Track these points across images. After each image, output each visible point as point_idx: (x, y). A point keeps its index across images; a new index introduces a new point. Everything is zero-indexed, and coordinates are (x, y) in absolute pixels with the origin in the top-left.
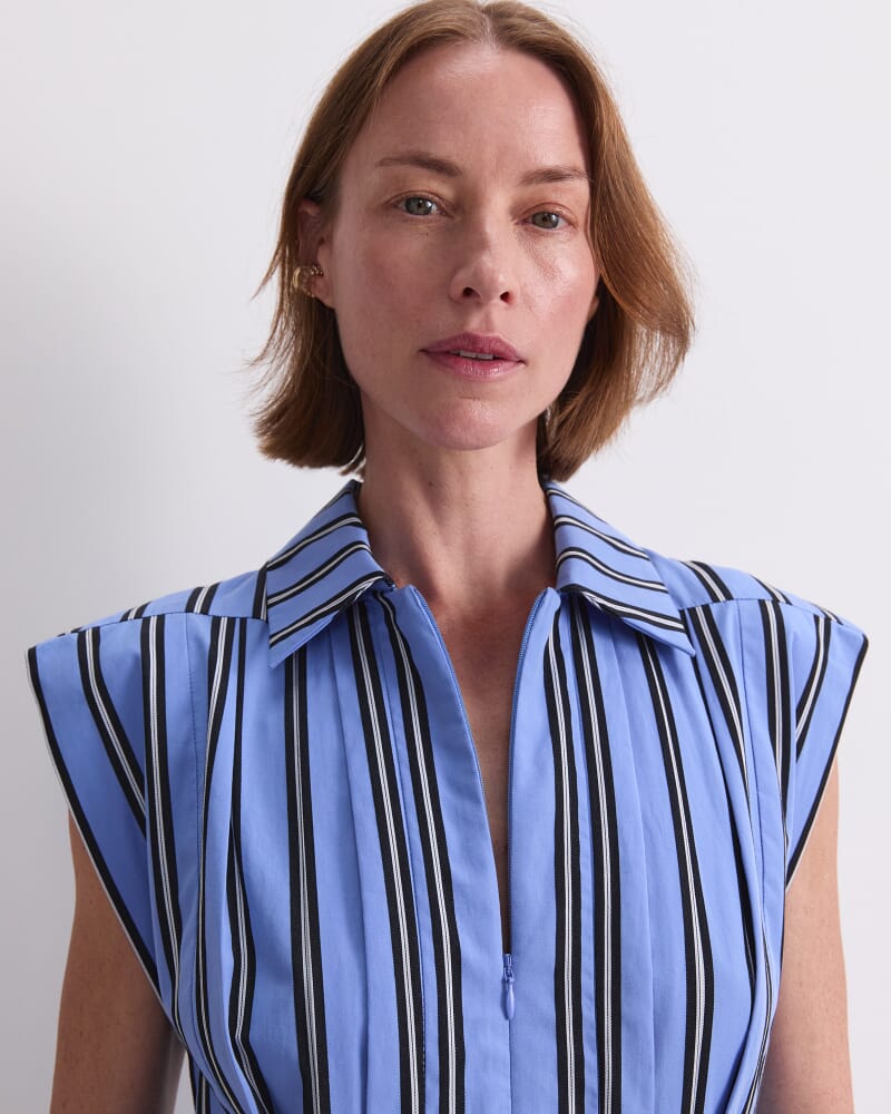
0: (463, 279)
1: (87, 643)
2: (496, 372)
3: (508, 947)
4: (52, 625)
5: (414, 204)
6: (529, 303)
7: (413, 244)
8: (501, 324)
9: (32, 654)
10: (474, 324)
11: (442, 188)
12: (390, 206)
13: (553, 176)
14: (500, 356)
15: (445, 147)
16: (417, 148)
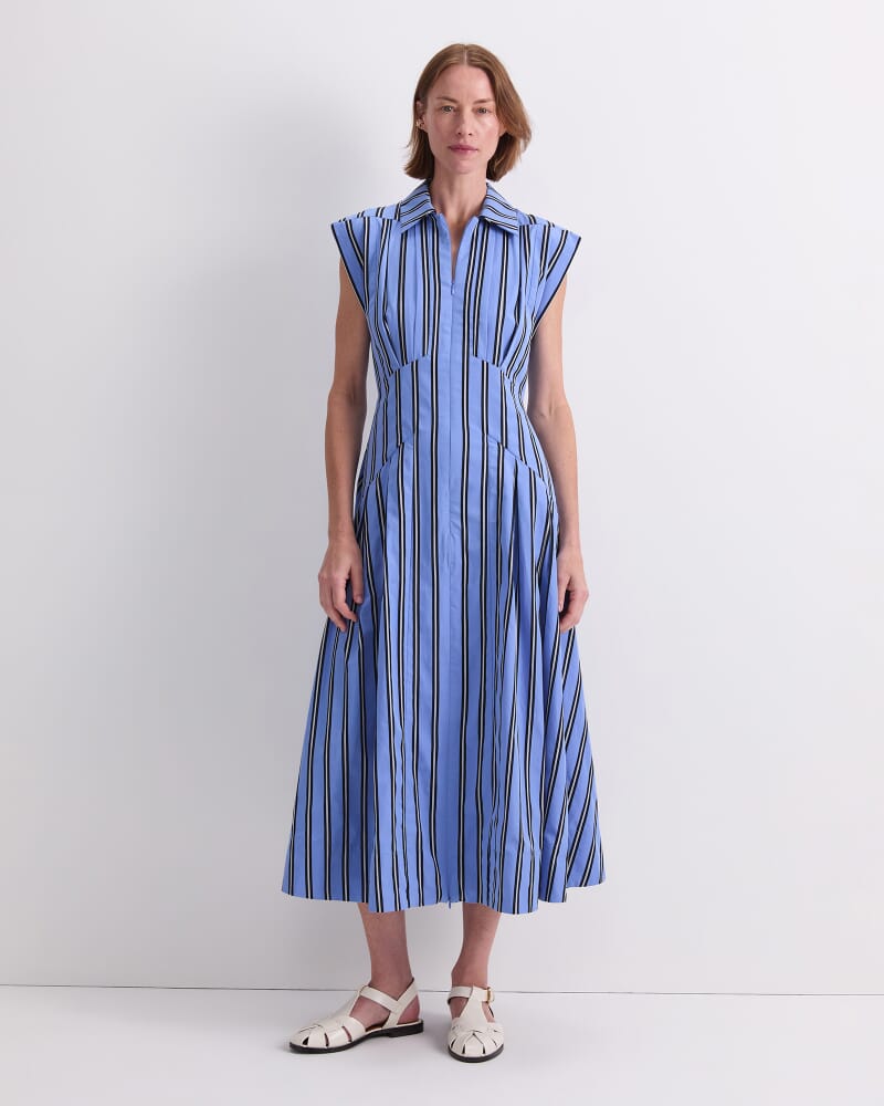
2: (469, 152)
5: (447, 109)
6: (478, 136)
9: (332, 226)
11: (453, 105)
12: (440, 109)
13: (484, 101)
16: (446, 95)
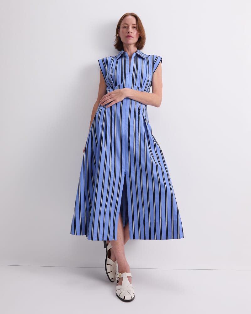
0: (128, 32)
1: (103, 60)
2: (131, 38)
3: (130, 72)
4: (100, 58)
6: (133, 33)
7: (125, 30)
8: (131, 34)
9: (98, 60)
10: (129, 34)
11: (126, 26)
12: (123, 27)
13: (134, 24)
14: (131, 37)
15: (127, 23)
16: (125, 23)
